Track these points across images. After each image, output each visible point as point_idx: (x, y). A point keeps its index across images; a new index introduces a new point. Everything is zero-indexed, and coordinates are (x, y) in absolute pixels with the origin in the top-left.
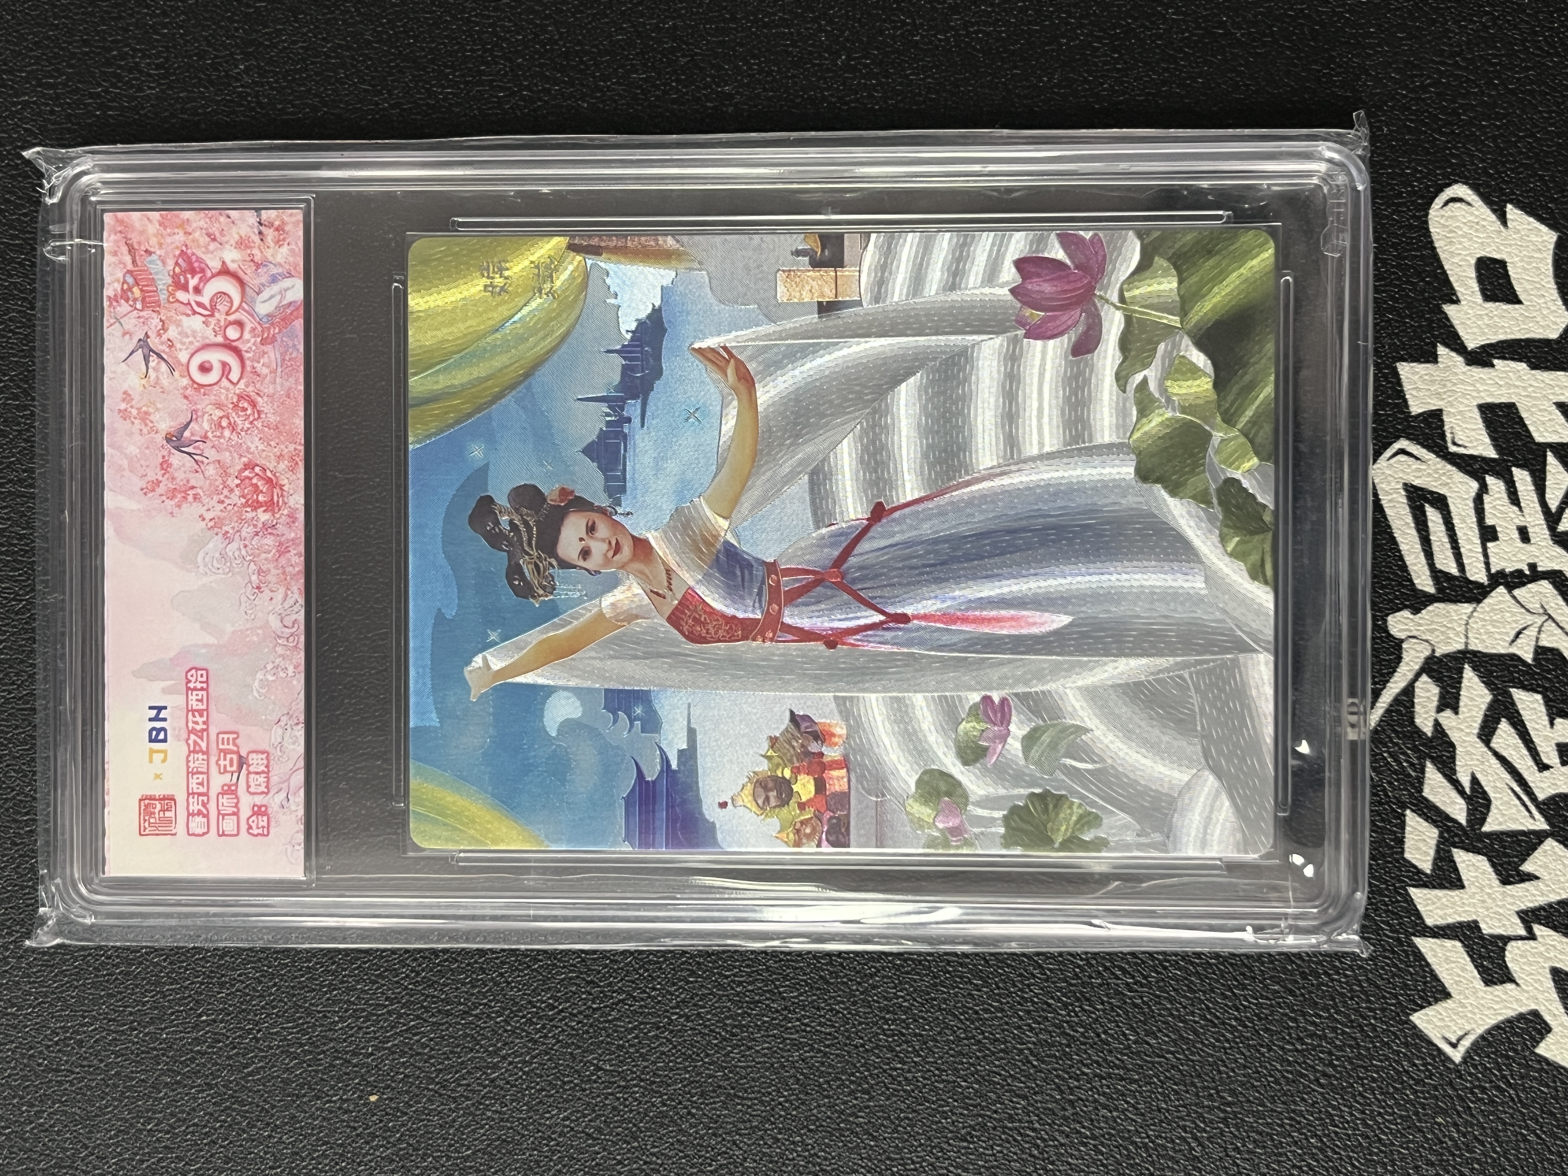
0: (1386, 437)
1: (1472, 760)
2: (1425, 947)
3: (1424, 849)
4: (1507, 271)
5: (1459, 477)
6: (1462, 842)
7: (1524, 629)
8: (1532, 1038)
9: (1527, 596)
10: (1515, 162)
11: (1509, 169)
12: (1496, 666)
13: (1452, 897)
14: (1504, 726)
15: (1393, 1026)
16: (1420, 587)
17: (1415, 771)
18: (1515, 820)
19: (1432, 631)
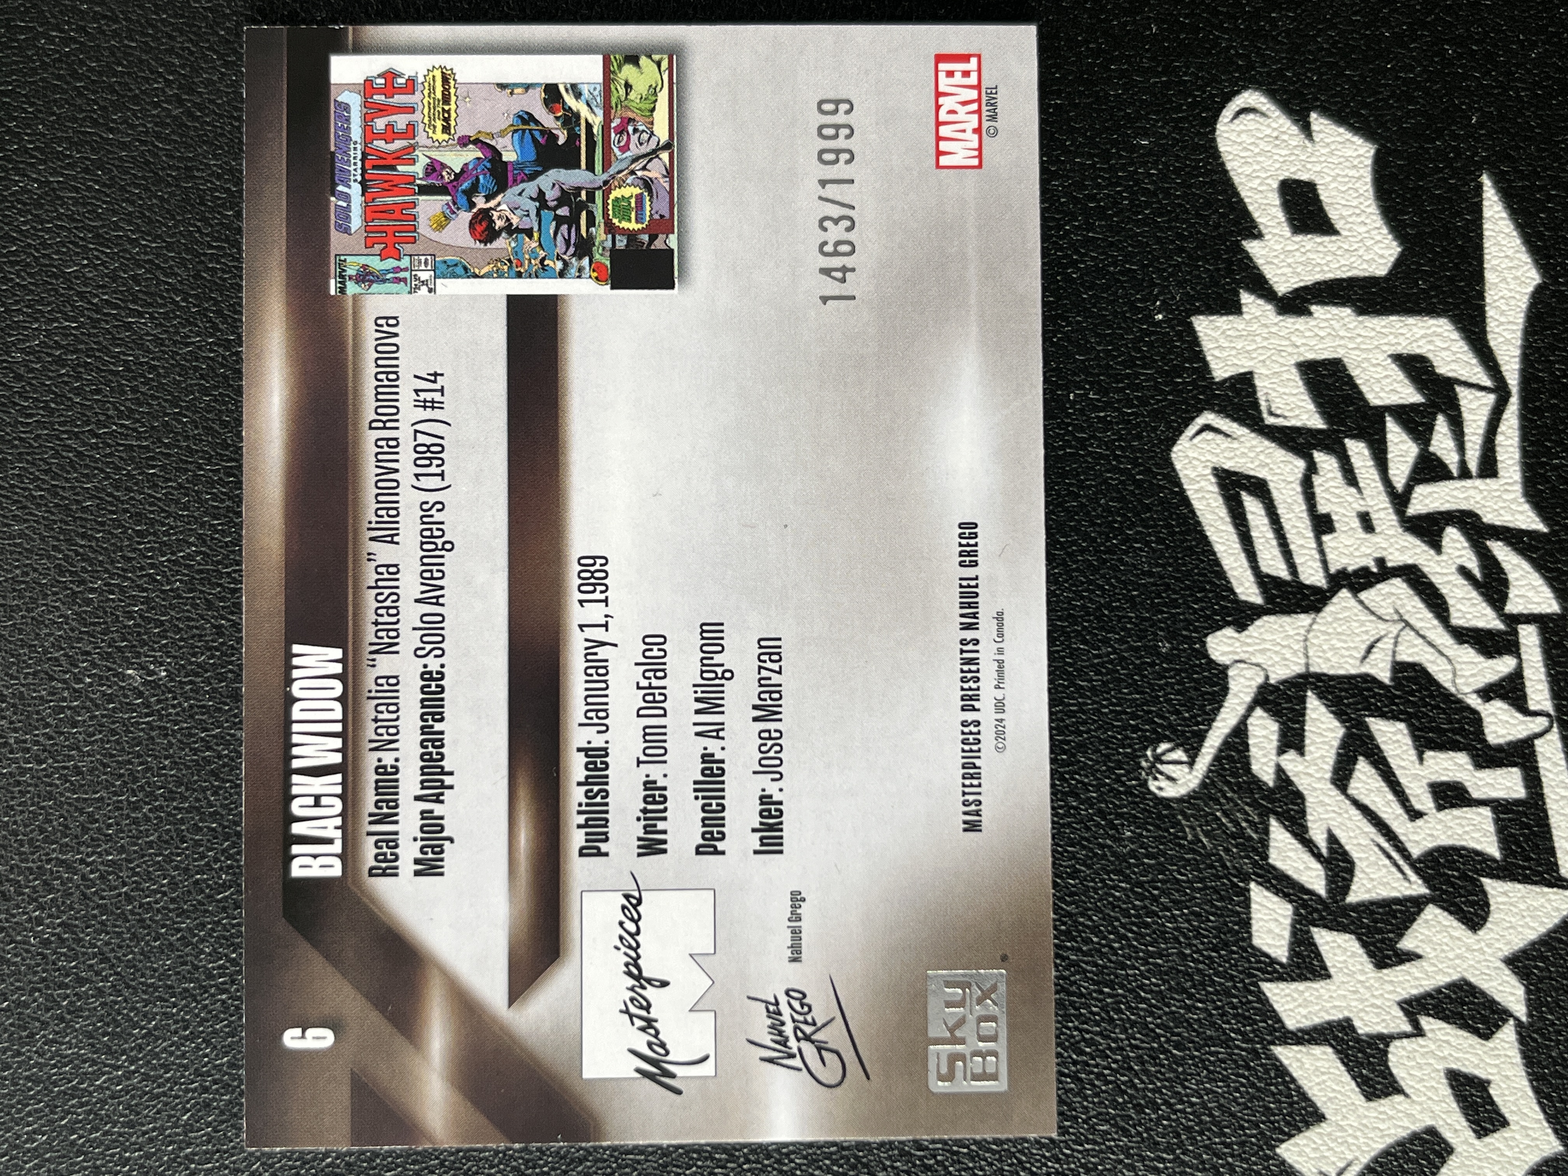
0: (1186, 411)
1: (1327, 812)
2: (1288, 1058)
3: (1277, 931)
4: (1316, 196)
5: (1280, 455)
6: (1322, 918)
7: (1378, 641)
8: (1431, 1163)
9: (1378, 599)
10: (1314, 61)
11: (1310, 70)
12: (1346, 690)
13: (1317, 990)
14: (1363, 767)
15: (1256, 1164)
16: (1243, 597)
17: (1256, 832)
18: (1385, 884)
19: (1263, 651)
